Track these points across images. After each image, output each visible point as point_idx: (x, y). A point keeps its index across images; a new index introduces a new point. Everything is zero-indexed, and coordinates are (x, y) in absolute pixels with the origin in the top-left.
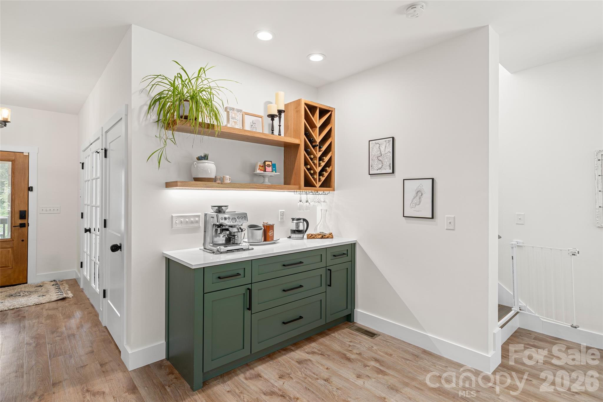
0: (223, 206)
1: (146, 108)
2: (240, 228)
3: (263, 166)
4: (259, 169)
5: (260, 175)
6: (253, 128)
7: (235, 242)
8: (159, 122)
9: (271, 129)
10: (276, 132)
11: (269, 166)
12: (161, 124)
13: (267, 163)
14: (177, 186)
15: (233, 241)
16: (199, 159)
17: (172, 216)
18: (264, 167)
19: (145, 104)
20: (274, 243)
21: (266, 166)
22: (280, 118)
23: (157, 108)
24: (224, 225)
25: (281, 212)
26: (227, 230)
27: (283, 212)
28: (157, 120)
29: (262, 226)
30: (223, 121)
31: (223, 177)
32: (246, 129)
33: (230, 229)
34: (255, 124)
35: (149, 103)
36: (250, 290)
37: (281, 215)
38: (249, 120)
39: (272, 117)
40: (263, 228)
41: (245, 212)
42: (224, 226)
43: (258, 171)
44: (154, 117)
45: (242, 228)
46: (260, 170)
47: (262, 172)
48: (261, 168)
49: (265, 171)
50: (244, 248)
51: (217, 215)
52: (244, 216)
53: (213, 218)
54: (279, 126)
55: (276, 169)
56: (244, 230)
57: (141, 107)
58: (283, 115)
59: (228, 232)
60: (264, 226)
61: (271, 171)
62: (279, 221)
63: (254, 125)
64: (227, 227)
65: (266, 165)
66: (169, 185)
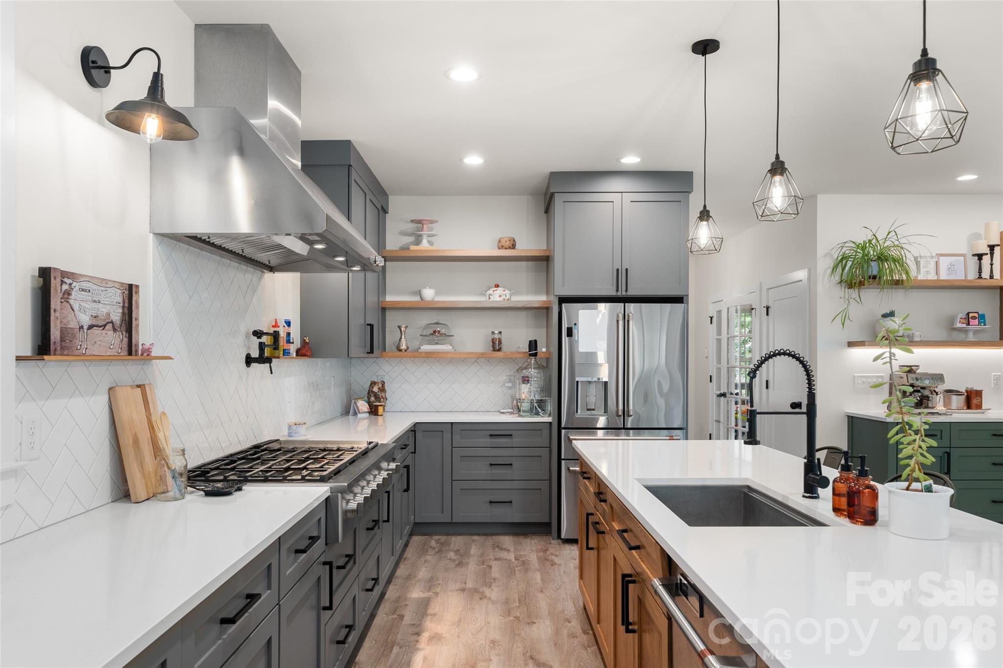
0: (913, 366)
1: (830, 270)
2: (935, 391)
3: (965, 318)
4: (960, 322)
5: (960, 330)
6: (951, 271)
7: (927, 405)
8: (842, 283)
9: (978, 271)
10: (986, 274)
11: (974, 318)
12: (844, 285)
13: (971, 315)
14: (864, 345)
15: (926, 404)
16: (885, 316)
17: (854, 376)
18: (968, 319)
19: (829, 267)
20: (983, 413)
21: (970, 319)
22: (992, 254)
23: (839, 269)
24: (916, 385)
25: (994, 376)
26: (918, 391)
27: (1000, 375)
28: (840, 281)
29: (964, 391)
30: (913, 273)
31: (913, 334)
32: (941, 279)
33: (921, 390)
34: (954, 265)
35: (832, 266)
36: (949, 454)
37: (994, 380)
38: (944, 262)
39: (980, 257)
40: (966, 394)
41: (942, 373)
42: (915, 387)
43: (959, 325)
44: (838, 278)
45: (937, 391)
46: (962, 323)
47: (964, 325)
48: (962, 321)
49: (969, 325)
50: (940, 413)
51: (907, 375)
52: (940, 378)
53: (902, 378)
54: (990, 266)
55: (985, 321)
56: (939, 393)
57: (825, 271)
58: (997, 250)
59: (920, 394)
60: (967, 391)
61: (978, 324)
62: (992, 386)
63: (952, 267)
64: (919, 388)
65: (970, 317)
66: (851, 344)
